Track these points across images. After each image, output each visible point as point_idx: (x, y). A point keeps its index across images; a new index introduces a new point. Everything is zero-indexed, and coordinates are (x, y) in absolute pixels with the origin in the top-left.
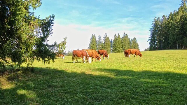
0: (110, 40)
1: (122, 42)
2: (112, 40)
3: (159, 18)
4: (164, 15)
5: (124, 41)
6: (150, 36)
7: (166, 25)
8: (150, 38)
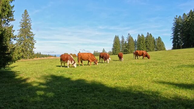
0: (134, 40)
1: (146, 42)
2: (135, 40)
3: (180, 16)
4: (184, 14)
5: (148, 40)
6: (172, 35)
7: (187, 23)
8: (172, 37)
